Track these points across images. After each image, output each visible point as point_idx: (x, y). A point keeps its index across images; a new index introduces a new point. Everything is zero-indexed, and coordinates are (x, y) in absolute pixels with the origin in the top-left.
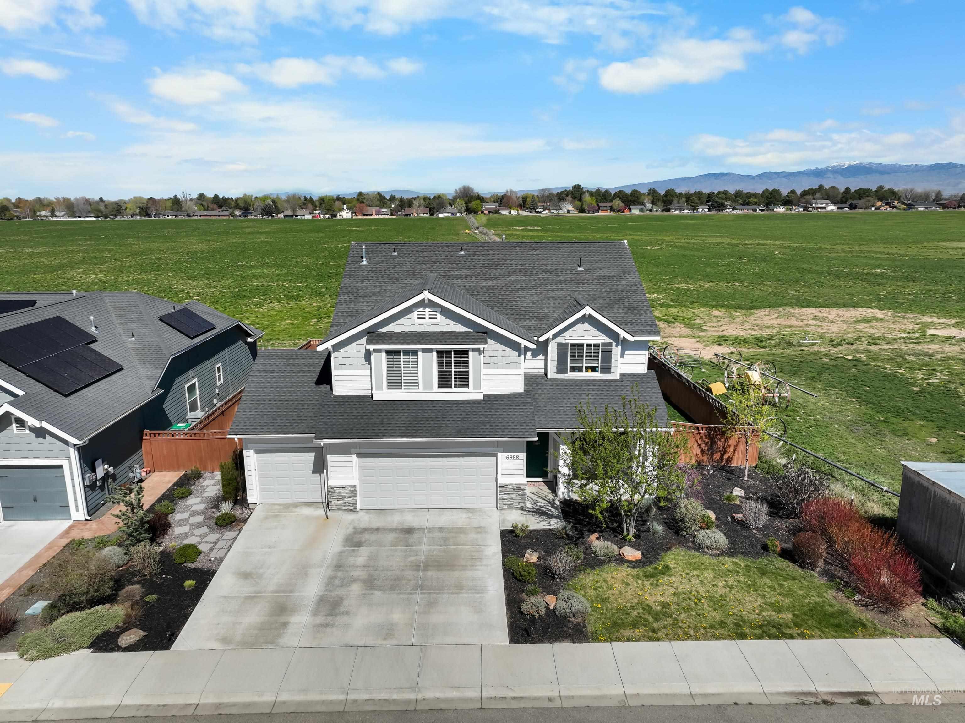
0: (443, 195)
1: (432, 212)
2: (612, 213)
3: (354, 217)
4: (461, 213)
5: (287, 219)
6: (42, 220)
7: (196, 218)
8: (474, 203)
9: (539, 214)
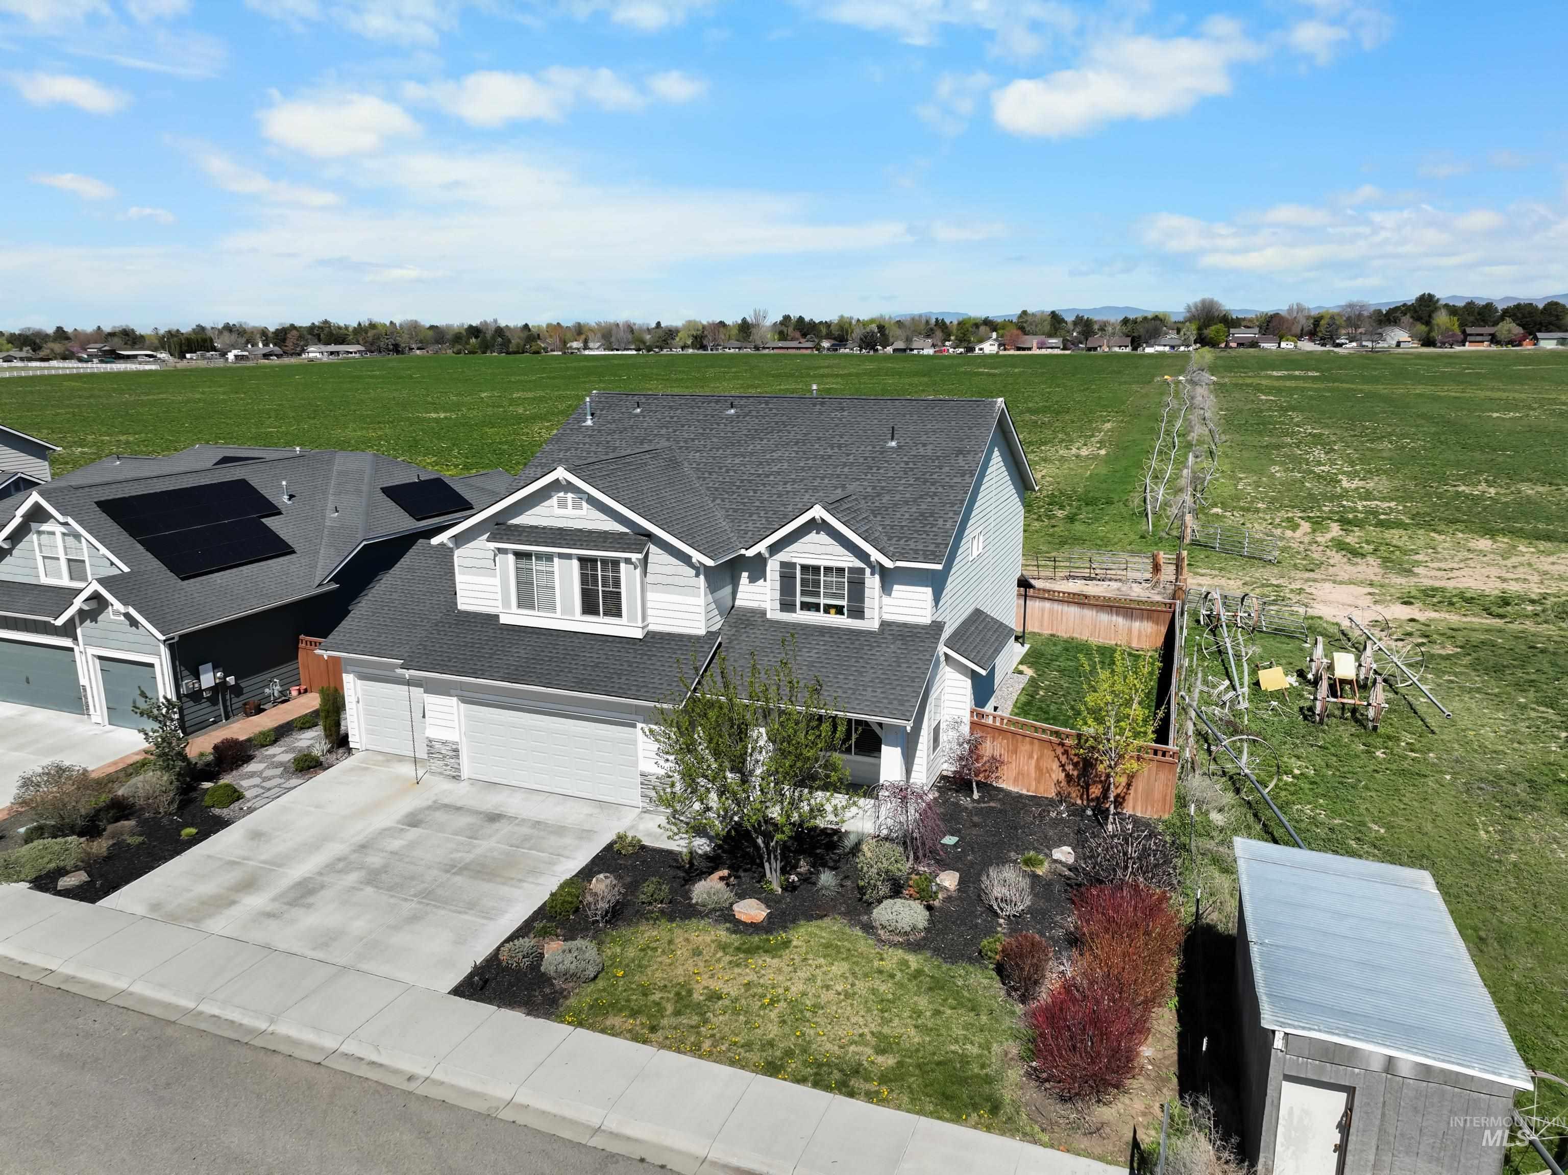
0: (1165, 314)
1: (1136, 343)
2: (1494, 348)
3: (1001, 353)
4: (1188, 346)
5: (897, 354)
6: (572, 353)
7: (766, 351)
8: (1213, 328)
9: (1336, 350)
